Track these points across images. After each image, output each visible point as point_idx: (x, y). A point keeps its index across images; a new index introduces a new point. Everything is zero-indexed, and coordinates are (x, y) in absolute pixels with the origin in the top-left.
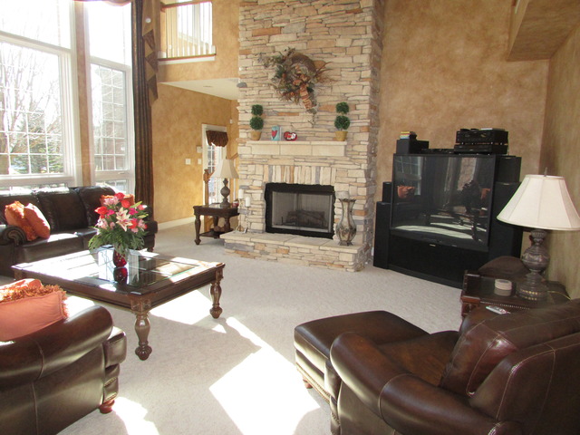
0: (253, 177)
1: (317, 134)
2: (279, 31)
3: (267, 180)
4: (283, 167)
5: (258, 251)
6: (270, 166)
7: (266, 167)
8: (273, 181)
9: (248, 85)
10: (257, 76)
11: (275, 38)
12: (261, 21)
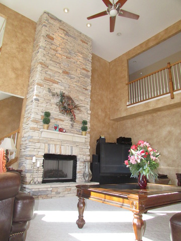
0: (39, 150)
1: (72, 132)
2: (57, 83)
3: (47, 152)
4: (55, 145)
5: (54, 193)
6: (49, 144)
7: (47, 144)
8: (51, 153)
9: (40, 101)
10: (46, 98)
11: (55, 85)
12: (50, 75)
